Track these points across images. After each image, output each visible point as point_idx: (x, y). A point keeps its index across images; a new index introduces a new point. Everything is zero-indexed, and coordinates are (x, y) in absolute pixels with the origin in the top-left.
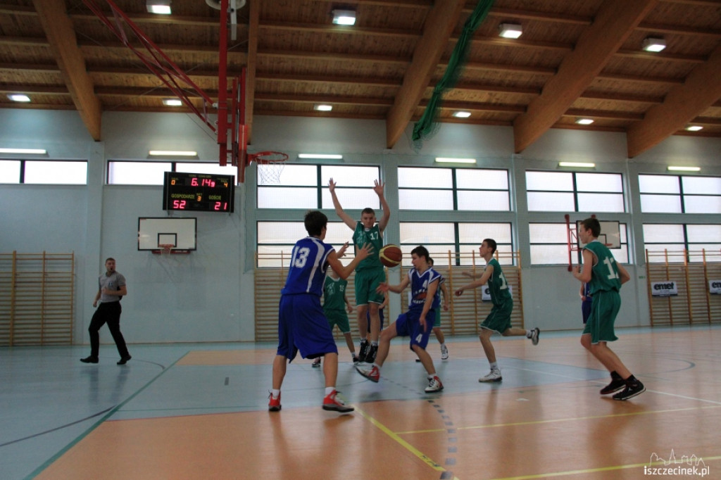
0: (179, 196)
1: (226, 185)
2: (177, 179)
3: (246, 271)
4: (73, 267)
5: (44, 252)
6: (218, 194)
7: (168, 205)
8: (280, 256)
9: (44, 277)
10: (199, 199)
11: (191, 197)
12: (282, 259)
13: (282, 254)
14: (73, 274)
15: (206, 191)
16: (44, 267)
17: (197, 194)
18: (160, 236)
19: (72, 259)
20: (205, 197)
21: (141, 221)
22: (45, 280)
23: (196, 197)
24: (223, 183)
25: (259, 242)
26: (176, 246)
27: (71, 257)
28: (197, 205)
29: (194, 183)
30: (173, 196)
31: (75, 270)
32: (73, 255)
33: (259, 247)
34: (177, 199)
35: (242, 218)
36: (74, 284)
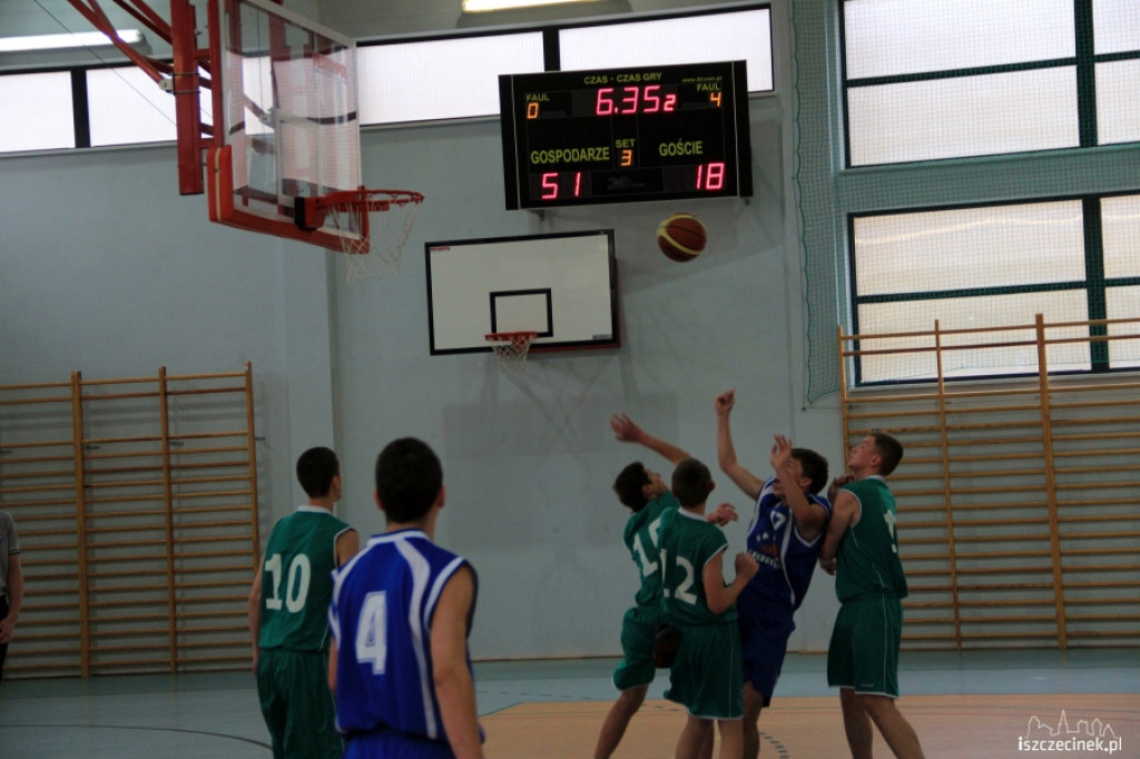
0: (554, 156)
1: (717, 99)
2: (545, 97)
3: (810, 400)
4: (251, 415)
5: (163, 371)
6: (689, 137)
7: (521, 190)
8: (930, 341)
9: (168, 454)
10: (628, 158)
11: (599, 154)
12: (938, 349)
13: (937, 333)
14: (255, 439)
15: (649, 129)
16: (166, 419)
17: (619, 144)
18: (498, 300)
19: (248, 389)
20: (645, 153)
21: (434, 255)
22: (171, 461)
23: (616, 154)
24: (705, 95)
25: (861, 292)
26: (550, 333)
27: (242, 382)
28: (618, 183)
29: (604, 106)
30: (537, 158)
31: (258, 422)
32: (248, 375)
33: (863, 309)
34: (548, 168)
35: (790, 210)
36: (260, 470)
